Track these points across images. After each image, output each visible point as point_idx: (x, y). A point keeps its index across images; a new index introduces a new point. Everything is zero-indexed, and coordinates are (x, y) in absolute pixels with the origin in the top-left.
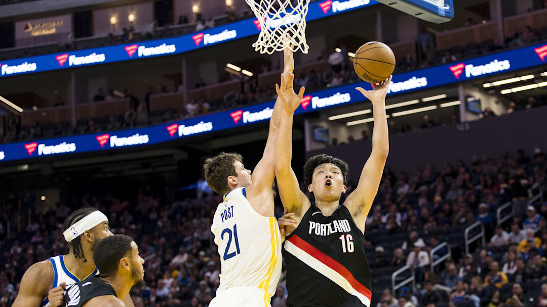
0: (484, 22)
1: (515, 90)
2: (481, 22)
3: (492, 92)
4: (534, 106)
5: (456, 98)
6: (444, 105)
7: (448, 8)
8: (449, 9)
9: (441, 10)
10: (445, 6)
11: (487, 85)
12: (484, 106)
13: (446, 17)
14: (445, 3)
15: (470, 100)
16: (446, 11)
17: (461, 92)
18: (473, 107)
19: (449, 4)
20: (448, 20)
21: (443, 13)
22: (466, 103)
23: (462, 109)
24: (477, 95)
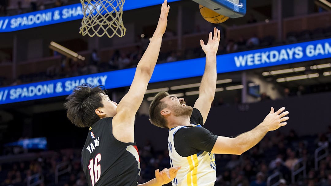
0: (267, 21)
1: (289, 79)
2: (264, 21)
3: (269, 79)
4: (303, 93)
5: (239, 83)
6: (229, 88)
7: (241, 6)
8: (243, 7)
9: (236, 7)
10: (239, 4)
11: (266, 74)
12: (262, 90)
13: (239, 13)
14: (240, 2)
15: (251, 85)
16: (240, 9)
17: (244, 78)
18: (253, 91)
19: (243, 3)
20: (241, 16)
21: (237, 10)
22: (248, 88)
23: (244, 93)
24: (257, 82)
